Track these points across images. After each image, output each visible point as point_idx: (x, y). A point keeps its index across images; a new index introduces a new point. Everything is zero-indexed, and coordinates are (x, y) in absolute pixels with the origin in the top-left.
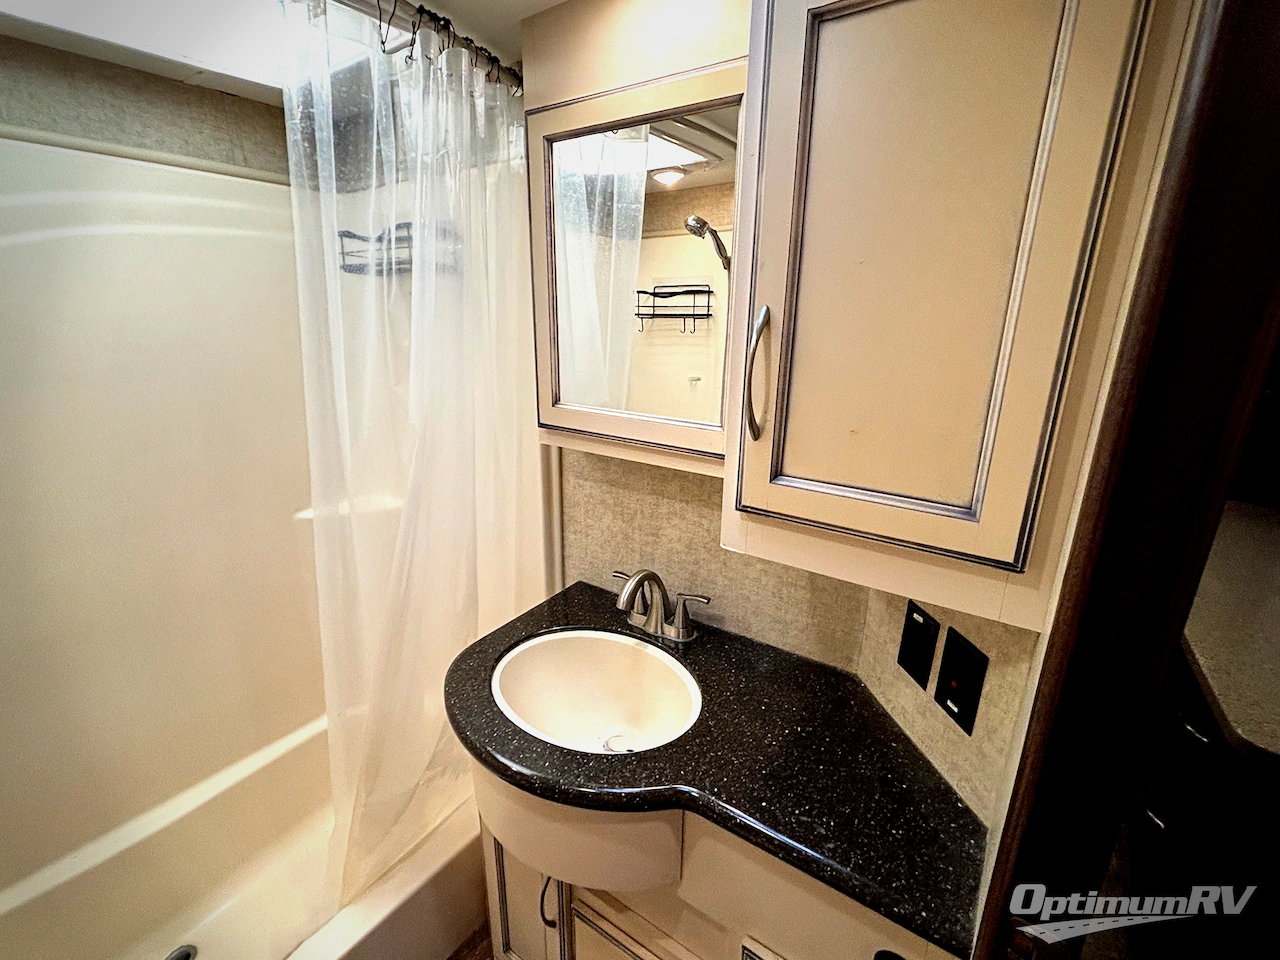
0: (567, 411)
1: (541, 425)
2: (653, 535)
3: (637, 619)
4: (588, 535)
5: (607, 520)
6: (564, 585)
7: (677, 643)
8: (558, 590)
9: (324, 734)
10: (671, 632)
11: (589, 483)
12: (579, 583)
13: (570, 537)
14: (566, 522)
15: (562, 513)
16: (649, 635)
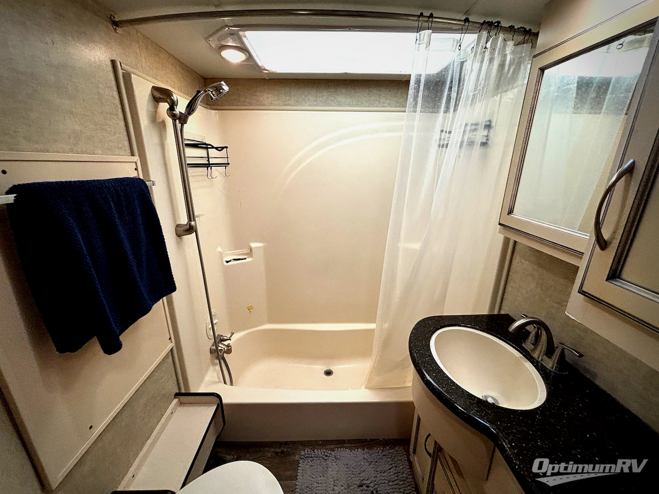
0: (515, 218)
1: (500, 224)
2: (558, 303)
3: (528, 346)
4: (519, 291)
5: (533, 286)
6: (499, 312)
7: (550, 371)
8: (496, 312)
9: (373, 330)
10: (550, 364)
11: (527, 263)
12: (507, 315)
13: (509, 288)
14: (509, 280)
15: (508, 274)
16: (532, 357)
